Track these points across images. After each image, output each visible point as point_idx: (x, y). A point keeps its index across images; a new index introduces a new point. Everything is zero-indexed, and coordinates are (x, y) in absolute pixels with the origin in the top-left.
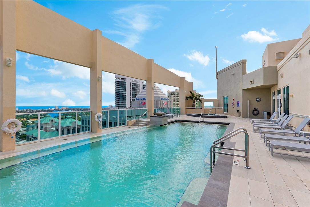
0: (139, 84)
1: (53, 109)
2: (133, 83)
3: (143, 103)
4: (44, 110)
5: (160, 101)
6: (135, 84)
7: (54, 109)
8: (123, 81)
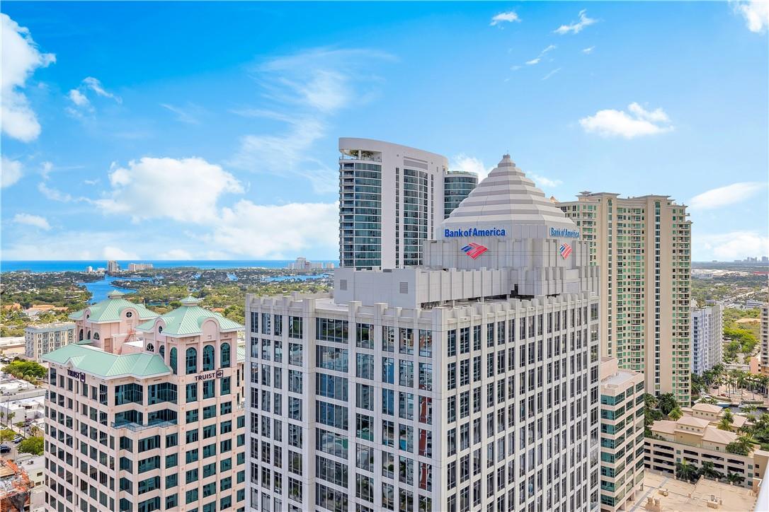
0: (429, 172)
1: (102, 270)
2: (406, 172)
3: (474, 251)
4: (73, 274)
5: (548, 241)
6: (413, 173)
7: (106, 272)
8: (367, 161)
